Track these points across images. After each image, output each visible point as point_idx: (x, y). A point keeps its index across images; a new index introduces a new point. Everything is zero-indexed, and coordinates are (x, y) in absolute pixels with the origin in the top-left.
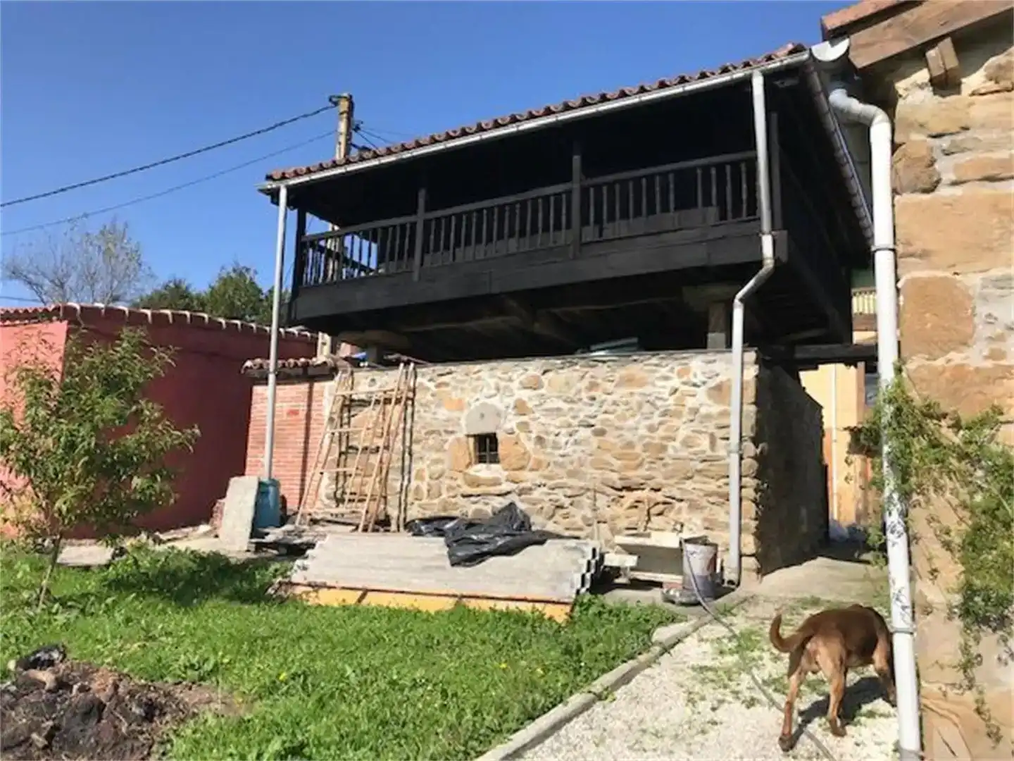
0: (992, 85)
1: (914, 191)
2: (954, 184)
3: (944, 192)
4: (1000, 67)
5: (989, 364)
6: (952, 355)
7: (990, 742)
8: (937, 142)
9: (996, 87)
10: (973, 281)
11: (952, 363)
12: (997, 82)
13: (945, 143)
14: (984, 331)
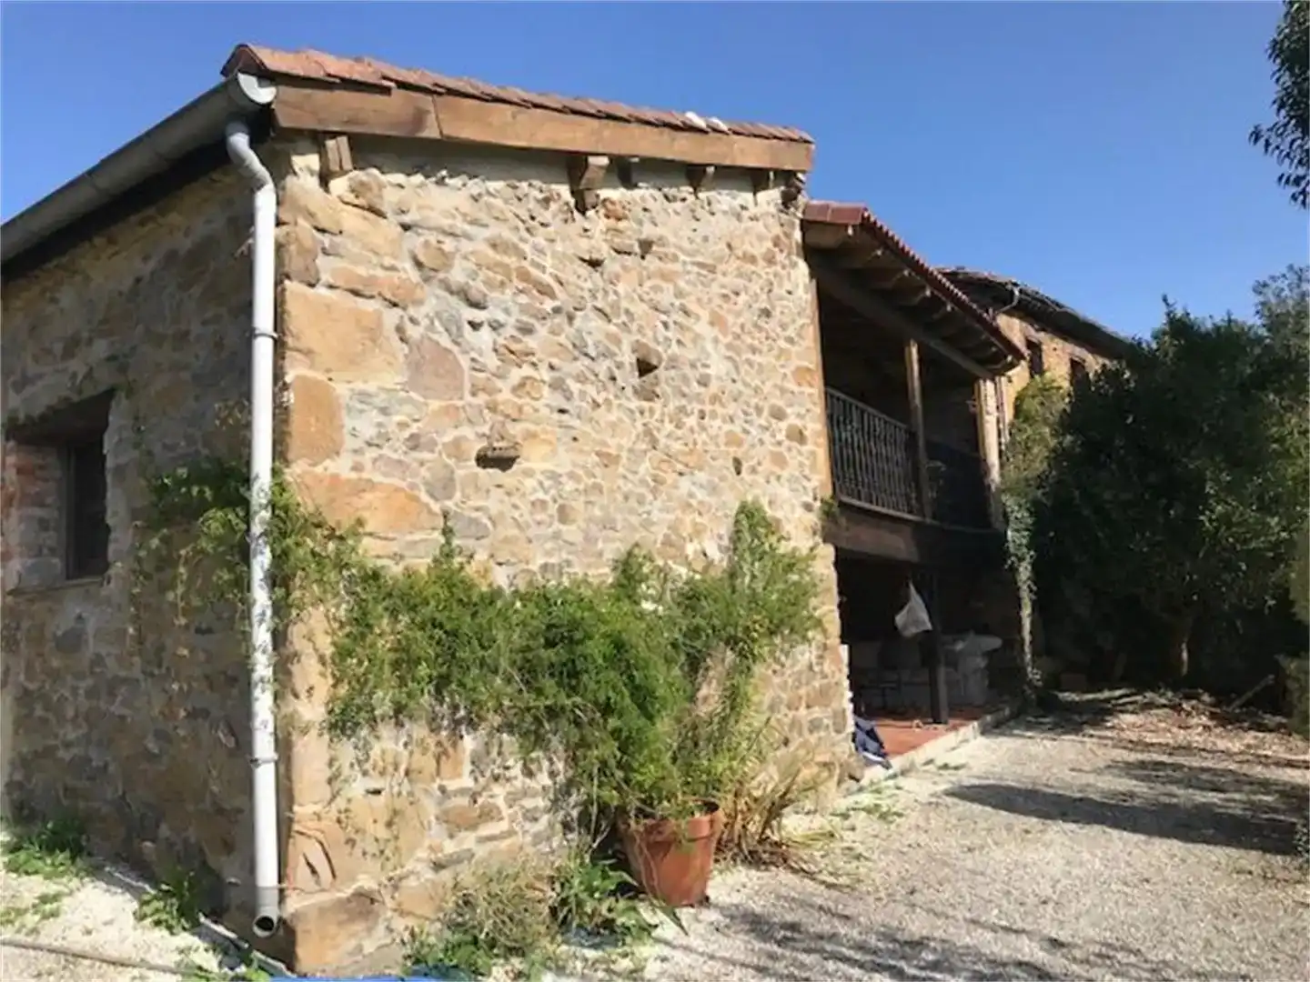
0: (351, 197)
1: (301, 281)
2: (331, 287)
3: (321, 290)
4: (362, 184)
5: (354, 475)
6: (328, 462)
7: (348, 848)
8: (318, 235)
9: (356, 202)
10: (341, 389)
11: (328, 472)
12: (357, 197)
13: (326, 240)
14: (350, 443)
